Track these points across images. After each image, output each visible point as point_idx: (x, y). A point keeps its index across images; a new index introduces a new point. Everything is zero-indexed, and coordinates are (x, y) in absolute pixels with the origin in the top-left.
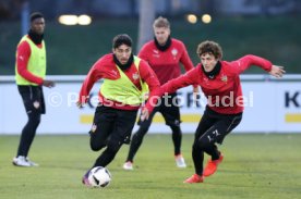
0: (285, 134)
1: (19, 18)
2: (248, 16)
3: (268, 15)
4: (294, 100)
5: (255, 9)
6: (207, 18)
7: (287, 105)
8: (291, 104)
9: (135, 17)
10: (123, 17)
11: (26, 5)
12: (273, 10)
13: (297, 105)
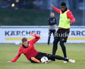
0: (5, 44)
4: (8, 33)
7: (6, 35)
13: (9, 35)
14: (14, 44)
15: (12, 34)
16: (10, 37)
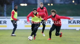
0: (69, 30)
1: (12, 4)
2: (61, 4)
3: (65, 4)
4: (70, 22)
5: (62, 3)
6: (52, 5)
7: (69, 23)
8: (70, 23)
9: (37, 4)
10: (34, 4)
11: (13, 1)
12: (66, 3)
13: (71, 23)
14: (75, 30)
15: (73, 23)
16: (72, 24)
